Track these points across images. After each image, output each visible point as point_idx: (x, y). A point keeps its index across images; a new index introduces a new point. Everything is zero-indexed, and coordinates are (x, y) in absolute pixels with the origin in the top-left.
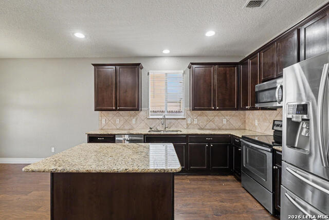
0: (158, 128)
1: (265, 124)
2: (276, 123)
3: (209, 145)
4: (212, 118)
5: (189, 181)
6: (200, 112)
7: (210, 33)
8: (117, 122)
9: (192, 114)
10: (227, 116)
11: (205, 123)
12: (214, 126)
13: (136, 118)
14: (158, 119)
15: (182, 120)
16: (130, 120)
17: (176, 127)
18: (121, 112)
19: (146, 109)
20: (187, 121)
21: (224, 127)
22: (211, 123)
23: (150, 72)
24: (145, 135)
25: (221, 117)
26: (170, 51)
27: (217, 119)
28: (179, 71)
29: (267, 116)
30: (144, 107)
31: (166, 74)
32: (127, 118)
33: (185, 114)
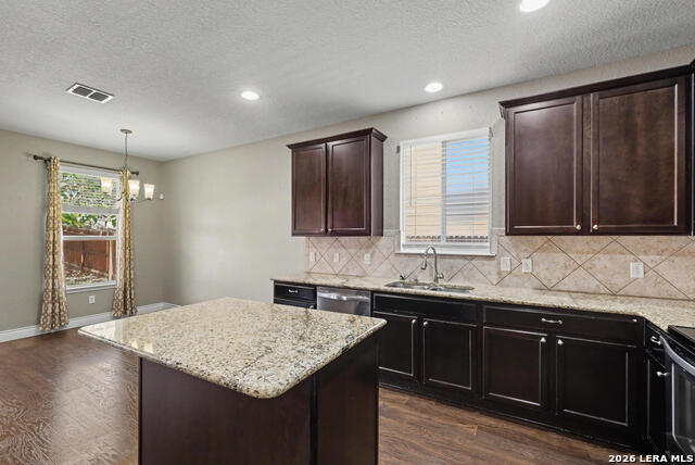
0: (419, 279)
3: (551, 340)
4: (584, 258)
5: (474, 431)
6: (539, 240)
8: (336, 260)
9: (516, 247)
10: (646, 253)
11: (559, 274)
12: (592, 284)
13: (371, 251)
15: (485, 262)
16: (359, 257)
17: (465, 278)
18: (343, 239)
19: (393, 231)
20: (499, 264)
21: (631, 290)
22: (581, 272)
23: (401, 144)
24: (373, 292)
25: (622, 258)
26: (445, 85)
27: (602, 261)
28: (476, 132)
30: (390, 227)
31: (444, 143)
32: (352, 251)
33: (495, 245)
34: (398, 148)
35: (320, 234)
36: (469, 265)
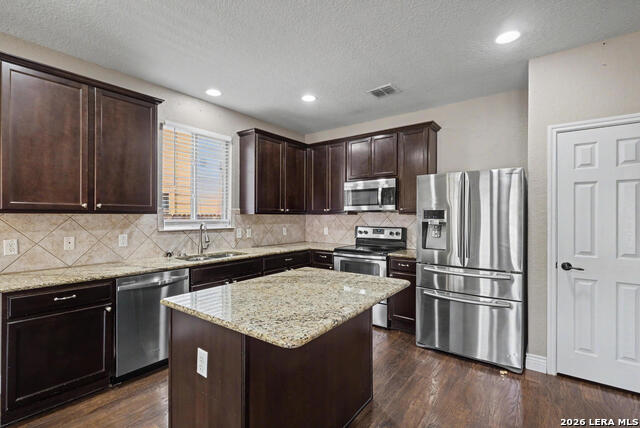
1: (341, 232)
2: (359, 229)
4: (270, 226)
6: (254, 217)
7: (309, 98)
8: (67, 247)
9: (244, 221)
10: (287, 222)
11: (261, 236)
12: (272, 240)
13: (128, 231)
14: (183, 231)
15: (228, 233)
16: (111, 239)
17: (218, 247)
20: (236, 234)
21: (283, 241)
22: (269, 235)
23: (165, 122)
24: (191, 268)
26: (223, 94)
27: (275, 228)
29: (344, 221)
33: (233, 221)
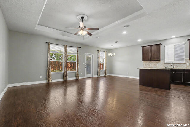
8: (150, 65)
15: (184, 64)
16: (156, 64)
17: (180, 67)
20: (187, 64)
28: (182, 43)
30: (163, 59)
31: (174, 45)
32: (154, 63)
33: (186, 62)
34: (165, 46)
35: (149, 61)
36: (180, 65)
